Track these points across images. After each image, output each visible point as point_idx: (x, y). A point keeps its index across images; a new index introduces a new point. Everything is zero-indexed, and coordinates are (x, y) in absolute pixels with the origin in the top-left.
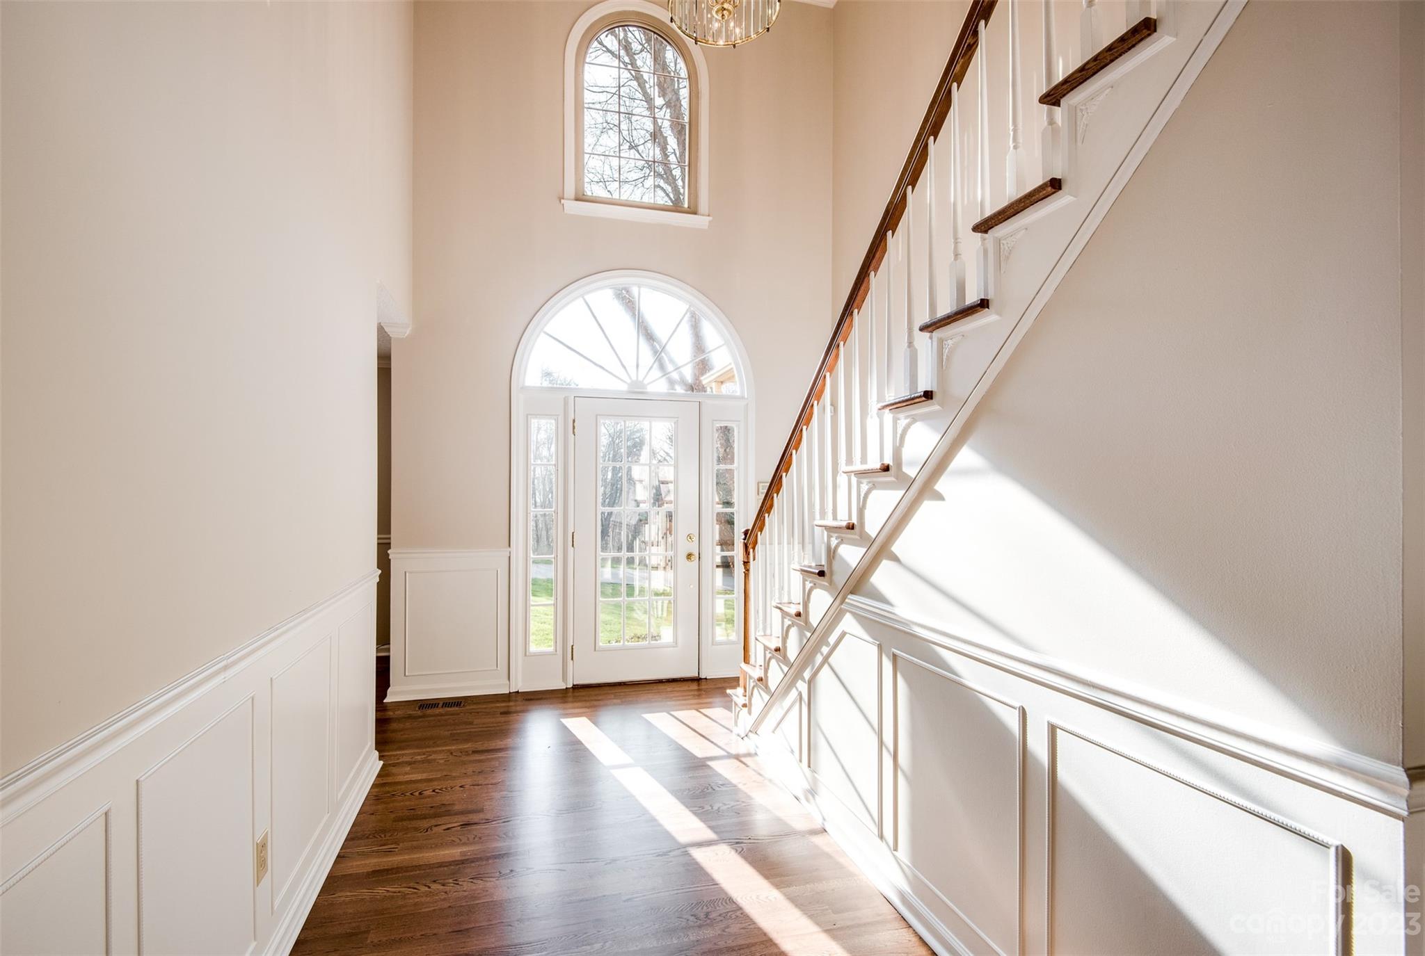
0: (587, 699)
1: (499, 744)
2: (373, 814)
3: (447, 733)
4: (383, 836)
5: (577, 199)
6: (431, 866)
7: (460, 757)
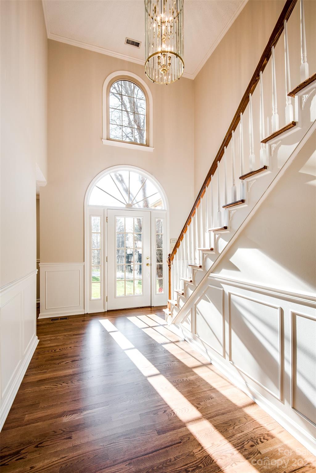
0: (113, 315)
1: (82, 332)
2: (37, 359)
3: (62, 329)
4: (42, 367)
5: (107, 139)
6: (61, 377)
7: (69, 337)
